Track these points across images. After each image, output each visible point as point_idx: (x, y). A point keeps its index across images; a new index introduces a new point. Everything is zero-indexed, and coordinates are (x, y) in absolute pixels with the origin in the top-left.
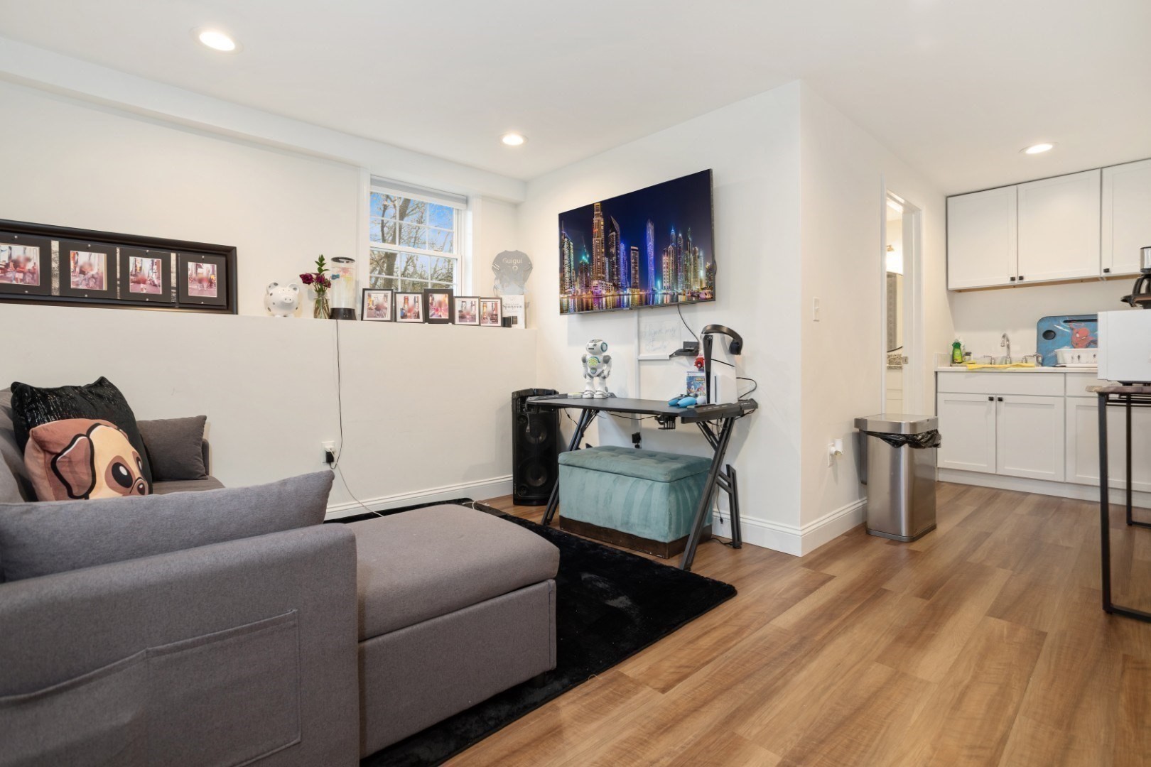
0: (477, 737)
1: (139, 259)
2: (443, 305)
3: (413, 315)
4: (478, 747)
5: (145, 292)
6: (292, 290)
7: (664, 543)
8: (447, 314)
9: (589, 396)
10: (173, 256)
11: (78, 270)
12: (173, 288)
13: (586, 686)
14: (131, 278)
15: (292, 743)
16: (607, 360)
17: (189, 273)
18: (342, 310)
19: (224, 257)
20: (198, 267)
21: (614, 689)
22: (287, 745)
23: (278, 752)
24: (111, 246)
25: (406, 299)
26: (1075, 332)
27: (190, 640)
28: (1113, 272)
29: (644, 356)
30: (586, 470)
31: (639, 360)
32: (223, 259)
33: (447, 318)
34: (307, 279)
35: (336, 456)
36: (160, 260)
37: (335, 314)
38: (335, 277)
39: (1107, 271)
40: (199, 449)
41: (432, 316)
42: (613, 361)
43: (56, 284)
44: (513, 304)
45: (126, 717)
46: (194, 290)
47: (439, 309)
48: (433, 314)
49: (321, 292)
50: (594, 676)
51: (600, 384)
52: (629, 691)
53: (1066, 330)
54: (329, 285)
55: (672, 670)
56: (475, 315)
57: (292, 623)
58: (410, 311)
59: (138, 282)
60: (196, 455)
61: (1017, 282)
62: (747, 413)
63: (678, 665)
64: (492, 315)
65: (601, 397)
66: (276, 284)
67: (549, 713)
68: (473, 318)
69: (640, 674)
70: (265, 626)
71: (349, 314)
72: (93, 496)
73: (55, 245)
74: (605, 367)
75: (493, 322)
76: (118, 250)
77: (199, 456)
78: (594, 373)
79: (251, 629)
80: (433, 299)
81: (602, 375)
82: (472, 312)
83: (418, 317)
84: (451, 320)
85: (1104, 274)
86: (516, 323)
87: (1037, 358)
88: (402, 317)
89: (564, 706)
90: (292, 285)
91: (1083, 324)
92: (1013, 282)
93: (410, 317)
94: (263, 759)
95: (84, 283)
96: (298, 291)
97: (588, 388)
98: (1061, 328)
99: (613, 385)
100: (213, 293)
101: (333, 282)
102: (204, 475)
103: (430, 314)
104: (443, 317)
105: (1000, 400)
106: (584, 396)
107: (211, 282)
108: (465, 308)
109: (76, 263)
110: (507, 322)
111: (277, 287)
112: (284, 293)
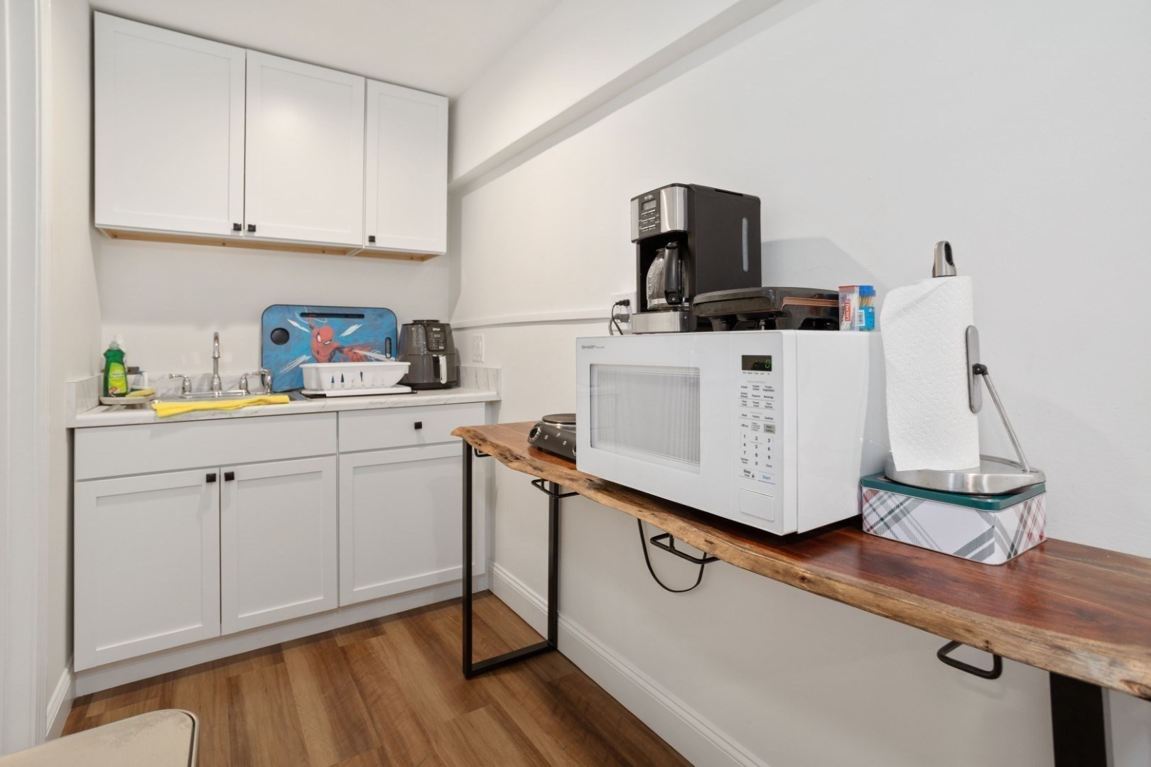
26: (315, 331)
28: (380, 244)
39: (372, 239)
53: (304, 329)
61: (243, 234)
85: (366, 244)
87: (263, 376)
91: (326, 320)
92: (236, 233)
98: (296, 325)
105: (230, 477)
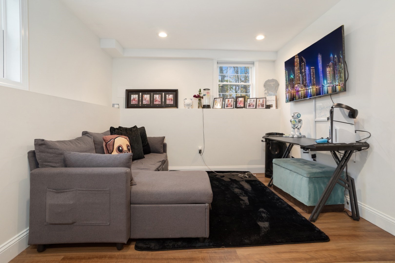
0: (170, 248)
1: (156, 95)
2: (242, 102)
3: (230, 106)
4: (168, 252)
5: (157, 103)
6: (191, 100)
7: (307, 206)
8: (243, 105)
9: (292, 136)
10: (163, 93)
11: (144, 99)
12: (163, 102)
13: (218, 250)
14: (154, 100)
15: (107, 224)
16: (300, 121)
17: (167, 97)
18: (206, 105)
19: (175, 92)
20: (169, 96)
21: (226, 256)
22: (106, 224)
23: (104, 225)
24: (150, 93)
25: (228, 101)
27: (85, 189)
29: (318, 119)
30: (280, 167)
31: (315, 121)
32: (175, 93)
33: (243, 106)
34: (195, 96)
35: (202, 152)
36: (160, 95)
37: (204, 107)
38: (204, 95)
40: (162, 146)
41: (238, 106)
42: (303, 122)
43: (140, 103)
44: (271, 100)
45: (72, 202)
46: (168, 102)
47: (240, 103)
48: (238, 105)
49: (200, 100)
50: (224, 247)
51: (297, 131)
52: (231, 259)
54: (202, 98)
55: (257, 260)
56: (254, 105)
57: (108, 192)
58: (229, 104)
59: (156, 101)
60: (161, 147)
62: (363, 149)
63: (262, 259)
64: (262, 104)
65: (297, 137)
66: (186, 99)
67: (197, 252)
68: (253, 106)
69: (242, 255)
70: (101, 191)
71: (208, 107)
72: (113, 154)
73: (141, 94)
74: (300, 125)
75: (262, 107)
76: (152, 93)
77: (162, 147)
78: (294, 127)
79: (98, 191)
80: (239, 100)
81: (297, 128)
82: (253, 104)
83: (232, 106)
84: (244, 107)
86: (272, 107)
88: (226, 107)
89: (204, 253)
90: (190, 99)
93: (229, 107)
94: (101, 225)
95: (145, 102)
96: (192, 101)
97: (292, 133)
99: (304, 131)
100: (172, 103)
101: (204, 97)
102: (162, 153)
103: (237, 105)
104: (242, 106)
106: (290, 136)
107: (172, 100)
108: (251, 102)
109: (144, 98)
110: (268, 107)
111: (187, 100)
112: (188, 101)
